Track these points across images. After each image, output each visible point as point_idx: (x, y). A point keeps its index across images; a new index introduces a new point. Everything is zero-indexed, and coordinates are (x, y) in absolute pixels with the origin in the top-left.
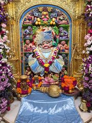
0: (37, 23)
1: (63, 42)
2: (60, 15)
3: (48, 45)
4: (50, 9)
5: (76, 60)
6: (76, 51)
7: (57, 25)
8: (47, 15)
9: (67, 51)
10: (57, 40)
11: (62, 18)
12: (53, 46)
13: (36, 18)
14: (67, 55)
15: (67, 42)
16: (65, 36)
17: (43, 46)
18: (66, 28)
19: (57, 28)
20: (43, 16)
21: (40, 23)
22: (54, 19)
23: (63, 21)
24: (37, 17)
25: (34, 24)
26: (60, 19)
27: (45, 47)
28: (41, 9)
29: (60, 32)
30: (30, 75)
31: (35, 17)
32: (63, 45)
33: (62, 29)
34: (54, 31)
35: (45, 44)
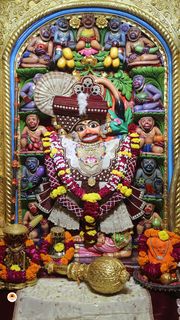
1: (146, 121)
2: (135, 39)
3: (96, 130)
4: (102, 21)
7: (126, 67)
8: (93, 38)
9: (158, 149)
10: (128, 114)
11: (139, 48)
12: (115, 134)
13: (59, 49)
14: (159, 162)
16: (151, 101)
17: (82, 133)
18: (155, 78)
19: (125, 75)
20: (81, 43)
21: (71, 63)
23: (145, 56)
24: (63, 46)
26: (133, 51)
27: (87, 135)
28: (74, 21)
29: (135, 89)
30: (38, 226)
31: (55, 45)
32: (147, 131)
33: (140, 80)
34: (116, 86)
35: (88, 127)
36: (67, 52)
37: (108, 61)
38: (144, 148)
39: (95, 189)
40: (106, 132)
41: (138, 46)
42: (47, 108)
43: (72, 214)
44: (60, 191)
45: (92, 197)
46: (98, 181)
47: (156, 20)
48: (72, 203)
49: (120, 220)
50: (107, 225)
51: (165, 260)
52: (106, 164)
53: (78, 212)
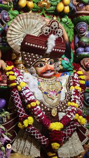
1: (88, 61)
19: (70, 21)
25: (16, 5)
32: (88, 70)
37: (61, 7)
39: (56, 119)
40: (58, 69)
45: (56, 126)
46: (58, 111)
52: (62, 97)
53: (44, 140)
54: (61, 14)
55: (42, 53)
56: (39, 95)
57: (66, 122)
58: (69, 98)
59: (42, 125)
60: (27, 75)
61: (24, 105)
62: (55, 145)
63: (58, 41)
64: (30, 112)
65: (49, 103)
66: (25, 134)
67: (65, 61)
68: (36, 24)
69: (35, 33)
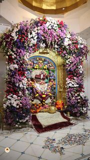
0: (35, 67)
1: (52, 80)
2: (50, 63)
4: (43, 59)
5: (60, 92)
6: (60, 86)
7: (48, 69)
9: (54, 86)
12: (46, 83)
14: (55, 88)
15: (54, 80)
16: (53, 76)
18: (53, 71)
20: (39, 64)
22: (46, 66)
23: (52, 67)
25: (34, 68)
27: (41, 83)
28: (38, 59)
29: (50, 74)
31: (34, 63)
32: (52, 82)
33: (51, 72)
34: (46, 72)
35: (42, 81)
36: (37, 65)
37: (45, 68)
38: (52, 86)
39: (44, 94)
41: (50, 65)
42: (34, 77)
43: (40, 100)
44: (38, 95)
45: (44, 96)
47: (54, 60)
48: (39, 98)
49: (49, 101)
50: (46, 102)
51: (61, 106)
52: (46, 89)
53: (41, 99)
54: (45, 69)
55: (40, 79)
56: (40, 89)
57: (47, 95)
58: (47, 89)
59: (40, 96)
60: (37, 84)
61: (36, 91)
62: (44, 100)
63: (44, 76)
64: (37, 93)
65: (42, 91)
66: (37, 98)
67: (46, 80)
68: (38, 72)
69: (38, 74)
